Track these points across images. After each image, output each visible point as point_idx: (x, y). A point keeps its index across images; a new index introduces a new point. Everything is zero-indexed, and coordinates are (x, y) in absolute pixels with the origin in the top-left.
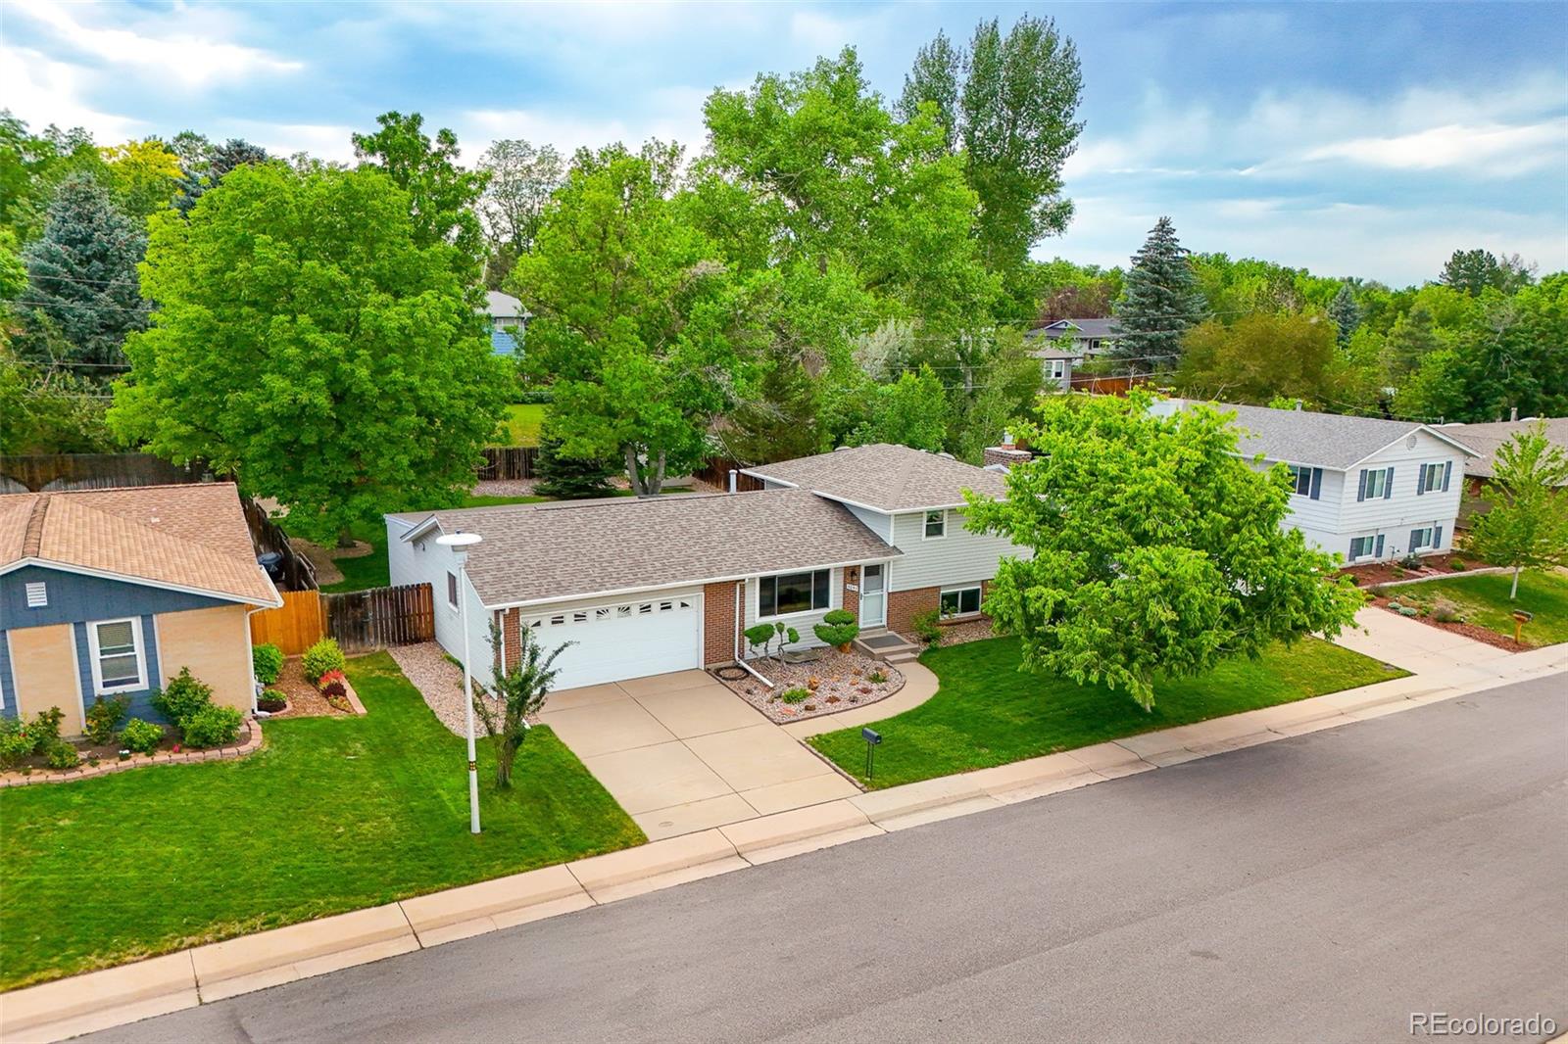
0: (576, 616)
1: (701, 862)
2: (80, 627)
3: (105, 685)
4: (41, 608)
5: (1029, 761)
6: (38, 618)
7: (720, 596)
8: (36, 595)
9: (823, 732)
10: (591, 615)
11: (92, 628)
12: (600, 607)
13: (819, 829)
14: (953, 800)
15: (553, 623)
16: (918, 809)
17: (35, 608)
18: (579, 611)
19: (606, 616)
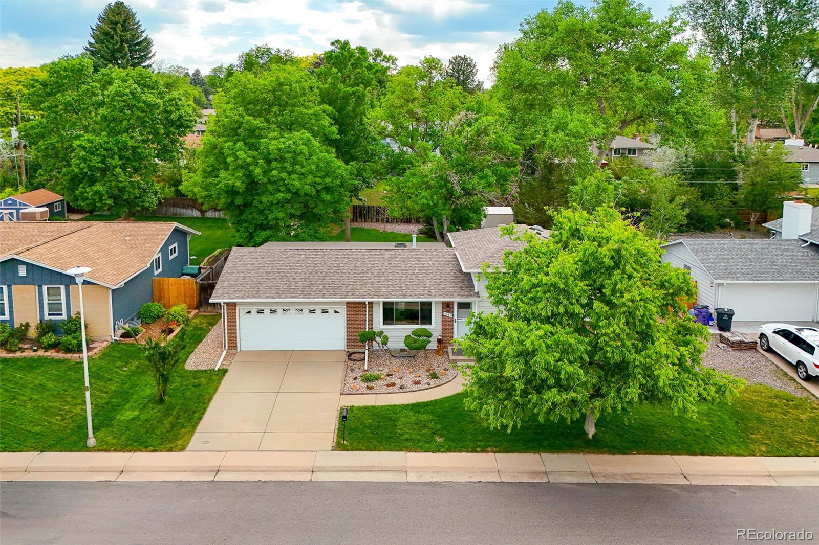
0: (271, 310)
1: (194, 471)
2: (40, 287)
3: (49, 315)
4: (24, 277)
5: (464, 454)
6: (23, 281)
7: (356, 310)
8: (22, 271)
9: (356, 405)
10: (280, 311)
11: (45, 288)
12: (285, 308)
13: (276, 467)
14: (379, 469)
15: (258, 313)
16: (350, 470)
17: (22, 277)
18: (273, 308)
19: (288, 312)
